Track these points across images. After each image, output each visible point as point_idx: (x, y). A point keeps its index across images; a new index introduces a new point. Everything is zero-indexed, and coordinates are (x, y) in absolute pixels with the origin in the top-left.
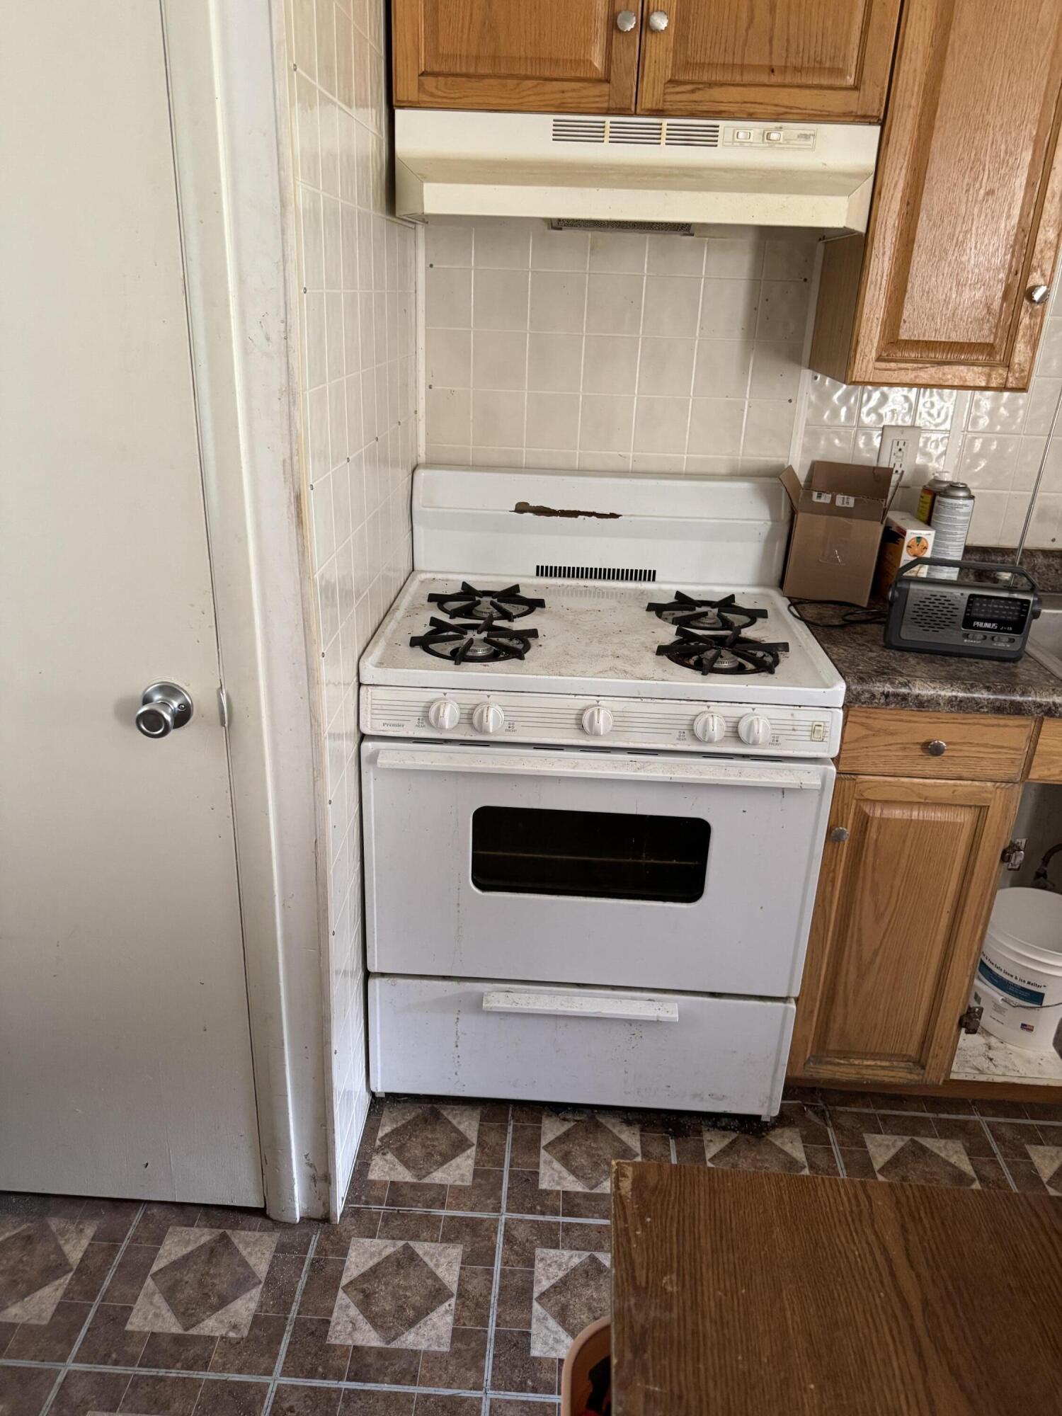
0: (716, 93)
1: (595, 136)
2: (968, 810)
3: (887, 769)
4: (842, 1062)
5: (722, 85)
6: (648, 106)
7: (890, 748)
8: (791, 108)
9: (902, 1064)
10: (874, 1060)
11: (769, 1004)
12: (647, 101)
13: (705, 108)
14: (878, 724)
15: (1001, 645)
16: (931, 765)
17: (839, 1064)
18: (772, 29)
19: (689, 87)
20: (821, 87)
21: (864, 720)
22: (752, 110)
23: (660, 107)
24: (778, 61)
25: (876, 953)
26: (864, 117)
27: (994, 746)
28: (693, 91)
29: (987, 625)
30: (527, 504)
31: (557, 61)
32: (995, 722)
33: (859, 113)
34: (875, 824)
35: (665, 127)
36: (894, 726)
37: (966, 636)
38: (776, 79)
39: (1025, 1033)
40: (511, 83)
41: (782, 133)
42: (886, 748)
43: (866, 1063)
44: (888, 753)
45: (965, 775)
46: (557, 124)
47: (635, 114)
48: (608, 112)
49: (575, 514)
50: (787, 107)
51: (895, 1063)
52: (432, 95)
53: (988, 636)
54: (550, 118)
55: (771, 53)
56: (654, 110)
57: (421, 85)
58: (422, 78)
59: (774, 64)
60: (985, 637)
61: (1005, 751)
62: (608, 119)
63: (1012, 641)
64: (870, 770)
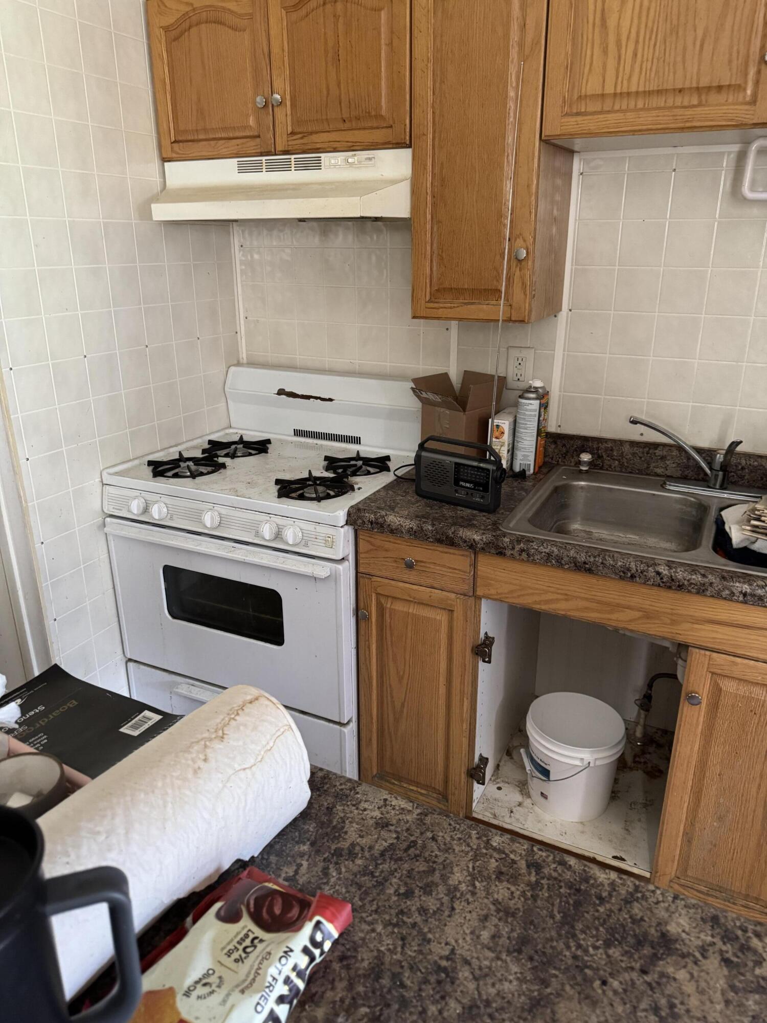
0: (314, 138)
1: (257, 168)
2: (443, 612)
3: (388, 574)
4: (396, 782)
5: (317, 133)
6: (280, 149)
7: (387, 559)
8: (356, 142)
9: (435, 795)
10: (417, 787)
11: (331, 725)
12: (280, 148)
13: (309, 147)
14: (378, 542)
15: (478, 499)
16: (412, 576)
17: (394, 784)
18: (340, 96)
19: (300, 136)
20: (372, 128)
21: (369, 539)
22: (335, 146)
23: (286, 149)
24: (345, 116)
25: (403, 705)
26: (397, 144)
27: (450, 568)
28: (302, 138)
29: (468, 485)
30: (284, 390)
31: (234, 127)
32: (446, 550)
33: (394, 142)
34: (388, 611)
35: (293, 160)
36: (387, 545)
37: (456, 491)
38: (347, 125)
39: (542, 799)
40: (213, 143)
41: (356, 158)
42: (385, 559)
43: (411, 788)
44: (386, 563)
45: (435, 585)
46: (239, 163)
47: (276, 155)
48: (262, 154)
49: (308, 397)
50: (353, 142)
51: (431, 793)
52: (178, 153)
53: (470, 493)
54: (234, 161)
55: (341, 110)
56: (284, 151)
57: (172, 148)
58: (173, 144)
59: (344, 116)
60: (467, 494)
61: (457, 571)
62: (264, 158)
63: (482, 497)
64: (378, 573)
